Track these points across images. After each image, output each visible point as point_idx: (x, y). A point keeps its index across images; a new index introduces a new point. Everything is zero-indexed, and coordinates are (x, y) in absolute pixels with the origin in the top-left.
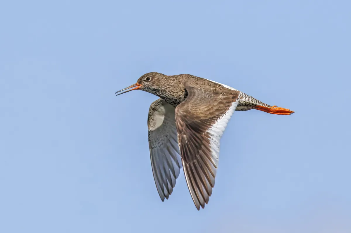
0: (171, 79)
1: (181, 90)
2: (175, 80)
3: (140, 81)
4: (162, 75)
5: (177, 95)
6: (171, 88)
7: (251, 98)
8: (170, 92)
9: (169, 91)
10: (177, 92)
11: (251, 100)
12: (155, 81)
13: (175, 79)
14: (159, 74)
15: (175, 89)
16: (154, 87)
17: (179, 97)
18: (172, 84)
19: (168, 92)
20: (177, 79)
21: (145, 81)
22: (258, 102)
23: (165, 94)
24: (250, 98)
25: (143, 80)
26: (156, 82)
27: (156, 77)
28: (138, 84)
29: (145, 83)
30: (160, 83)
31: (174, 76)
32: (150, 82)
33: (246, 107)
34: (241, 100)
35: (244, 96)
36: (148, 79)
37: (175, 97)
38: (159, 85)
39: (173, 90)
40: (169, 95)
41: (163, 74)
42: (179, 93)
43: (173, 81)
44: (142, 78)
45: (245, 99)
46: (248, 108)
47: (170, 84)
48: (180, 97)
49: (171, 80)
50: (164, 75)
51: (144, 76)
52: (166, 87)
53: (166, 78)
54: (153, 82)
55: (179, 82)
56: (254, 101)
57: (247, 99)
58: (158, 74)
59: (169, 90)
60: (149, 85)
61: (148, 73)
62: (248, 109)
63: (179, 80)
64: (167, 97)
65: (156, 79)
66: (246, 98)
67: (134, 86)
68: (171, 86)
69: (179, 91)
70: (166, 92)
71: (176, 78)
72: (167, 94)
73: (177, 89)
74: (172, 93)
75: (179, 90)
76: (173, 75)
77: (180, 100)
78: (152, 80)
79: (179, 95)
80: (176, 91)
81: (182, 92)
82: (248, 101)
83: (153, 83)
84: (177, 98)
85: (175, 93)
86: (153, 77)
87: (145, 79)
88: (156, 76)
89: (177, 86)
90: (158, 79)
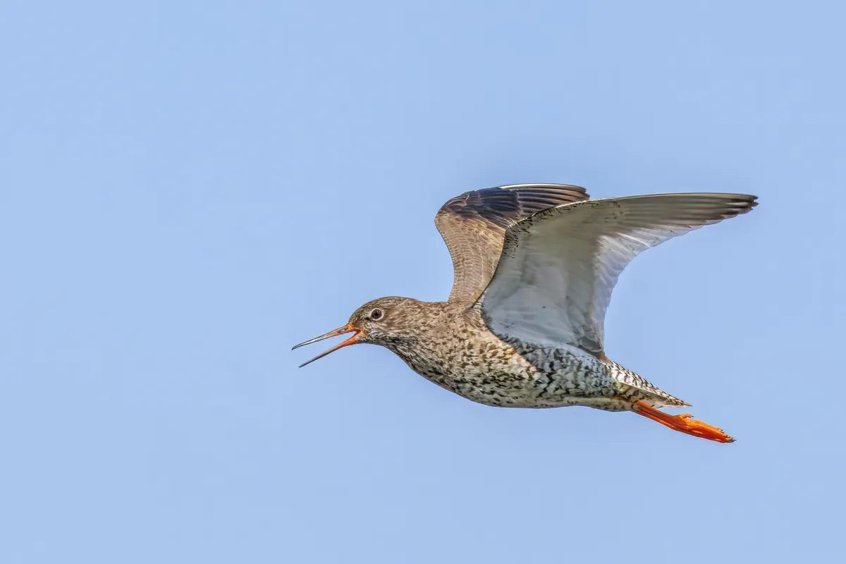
0: (433, 309)
1: (455, 336)
2: (441, 313)
3: (357, 321)
4: (410, 302)
5: (446, 350)
6: (430, 333)
7: (634, 374)
8: (427, 343)
9: (424, 341)
10: (444, 343)
11: (632, 379)
12: (393, 319)
13: (440, 309)
14: (405, 299)
15: (439, 335)
16: (392, 334)
17: (449, 355)
18: (432, 324)
19: (423, 344)
20: (446, 309)
21: (368, 319)
22: (649, 385)
23: (415, 348)
24: (630, 375)
25: (364, 316)
26: (397, 321)
27: (396, 310)
28: (350, 327)
29: (369, 324)
30: (406, 321)
31: (439, 303)
32: (381, 321)
33: (616, 401)
34: (606, 379)
35: (615, 368)
36: (376, 315)
37: (440, 355)
38: (404, 327)
39: (433, 339)
40: (425, 351)
41: (412, 300)
42: (449, 345)
43: (436, 314)
44: (362, 311)
45: (617, 376)
46: (620, 403)
47: (429, 322)
48: (452, 354)
49: (431, 312)
50: (415, 302)
51: (365, 307)
52: (417, 332)
53: (420, 307)
54: (389, 321)
55: (450, 316)
56: (639, 382)
57: (622, 376)
58: (400, 300)
59: (424, 338)
60: (378, 329)
61: (377, 301)
62: (620, 406)
63: (451, 312)
64: (419, 357)
65: (397, 313)
66: (619, 373)
67: (340, 332)
68: (431, 327)
69: (451, 340)
70: (417, 343)
71: (443, 308)
72: (418, 347)
73: (446, 334)
74: (431, 347)
75: (450, 337)
76: (438, 301)
77: (450, 363)
78: (386, 316)
79: (451, 351)
80: (441, 341)
81: (457, 341)
82: (625, 380)
83: (390, 325)
84: (443, 357)
85: (438, 345)
86: (388, 310)
87: (370, 315)
88: (396, 307)
89: (444, 326)
90: (403, 312)
